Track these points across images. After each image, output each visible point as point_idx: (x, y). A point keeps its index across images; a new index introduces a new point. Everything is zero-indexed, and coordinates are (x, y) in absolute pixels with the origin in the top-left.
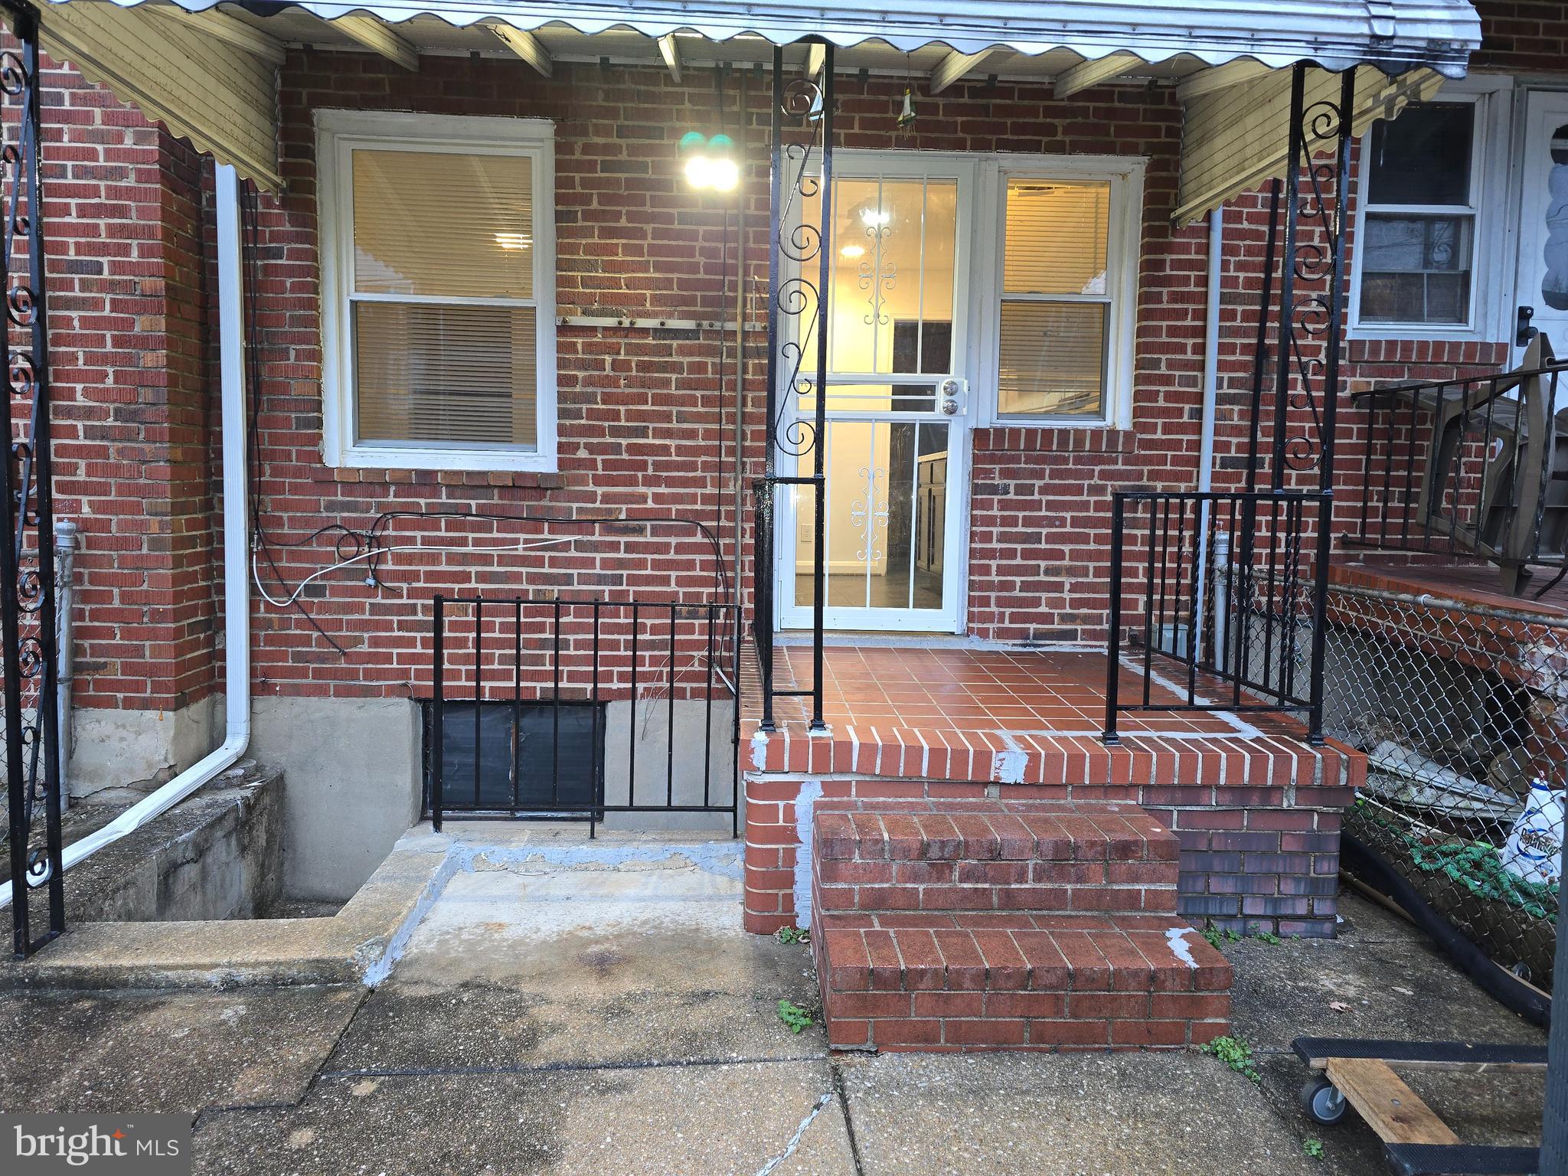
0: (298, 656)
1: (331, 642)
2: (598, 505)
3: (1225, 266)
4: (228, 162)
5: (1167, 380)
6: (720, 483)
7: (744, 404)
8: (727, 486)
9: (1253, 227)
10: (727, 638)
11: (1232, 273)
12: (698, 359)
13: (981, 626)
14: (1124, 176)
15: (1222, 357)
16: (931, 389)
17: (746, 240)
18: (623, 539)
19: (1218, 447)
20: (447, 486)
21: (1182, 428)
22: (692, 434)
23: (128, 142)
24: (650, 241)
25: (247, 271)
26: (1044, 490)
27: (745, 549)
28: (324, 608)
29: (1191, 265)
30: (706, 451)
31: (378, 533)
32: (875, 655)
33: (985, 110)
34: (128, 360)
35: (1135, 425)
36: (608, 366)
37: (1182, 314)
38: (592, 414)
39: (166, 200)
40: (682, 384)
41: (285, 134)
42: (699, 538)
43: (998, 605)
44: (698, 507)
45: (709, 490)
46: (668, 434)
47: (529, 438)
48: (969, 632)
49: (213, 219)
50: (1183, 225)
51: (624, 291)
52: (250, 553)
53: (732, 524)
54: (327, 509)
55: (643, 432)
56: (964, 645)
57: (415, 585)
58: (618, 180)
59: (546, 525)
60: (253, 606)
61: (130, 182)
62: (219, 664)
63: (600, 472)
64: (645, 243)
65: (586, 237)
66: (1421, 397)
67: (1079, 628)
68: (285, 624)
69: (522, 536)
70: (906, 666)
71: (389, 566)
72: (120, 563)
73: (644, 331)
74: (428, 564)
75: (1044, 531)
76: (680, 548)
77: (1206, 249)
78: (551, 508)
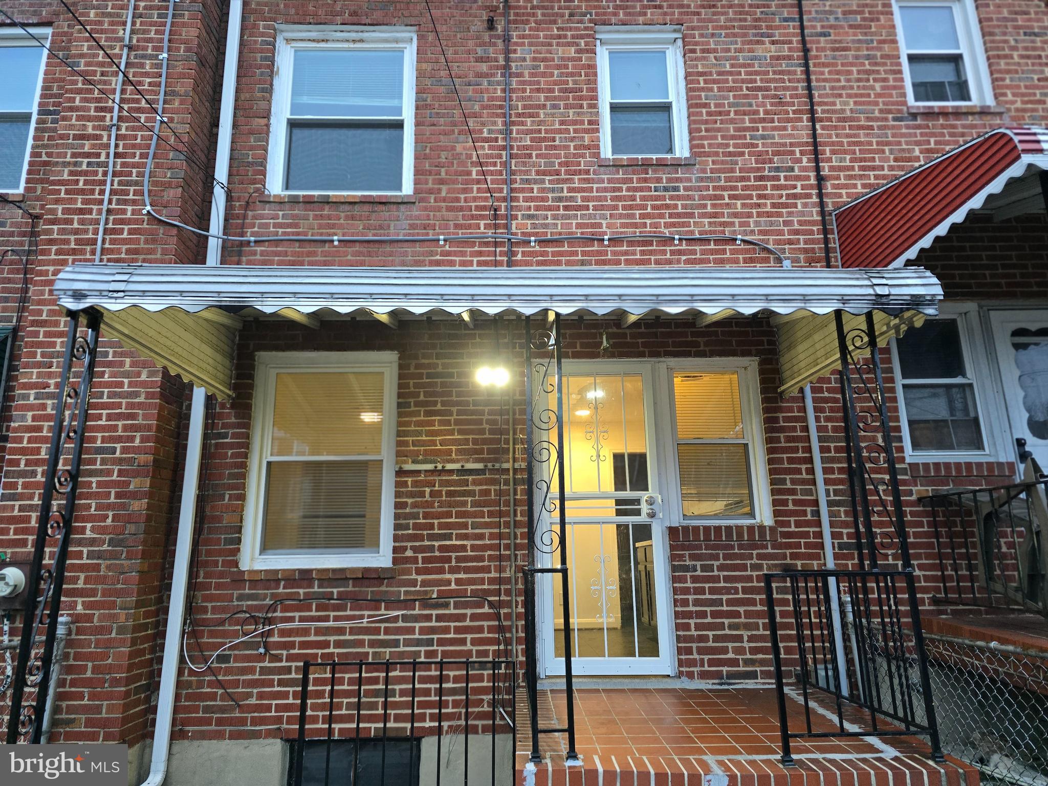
0: (207, 709)
1: (231, 697)
2: (418, 588)
3: (817, 419)
4: (202, 386)
5: (793, 492)
6: (500, 569)
7: (515, 515)
8: (505, 571)
9: (831, 395)
10: (507, 684)
11: (823, 424)
12: (485, 487)
13: (688, 669)
14: (746, 368)
15: (826, 476)
16: (637, 501)
17: (514, 414)
18: (434, 612)
19: (834, 535)
20: (318, 580)
21: (808, 524)
22: (481, 537)
23: (144, 377)
24: (455, 417)
25: (205, 447)
26: (720, 568)
27: (518, 616)
28: (228, 671)
29: (796, 419)
30: (490, 547)
31: (270, 615)
32: (613, 695)
33: (655, 335)
34: (123, 506)
35: (776, 522)
36: (427, 495)
37: (796, 450)
38: (416, 526)
39: (161, 409)
40: (475, 504)
41: (238, 367)
42: (486, 610)
43: (699, 653)
44: (486, 587)
45: (493, 575)
46: (466, 537)
47: (375, 544)
48: (680, 675)
49: (188, 417)
50: (787, 396)
51: (439, 447)
52: (183, 633)
53: (509, 598)
54: (238, 600)
55: (448, 537)
56: (678, 684)
57: (292, 651)
58: (436, 382)
59: (383, 604)
60: (180, 672)
61: (141, 399)
62: (152, 716)
63: (420, 565)
64: (452, 418)
65: (415, 416)
66: (963, 500)
67: (758, 669)
68: (200, 684)
69: (366, 613)
70: (636, 704)
71: (276, 639)
72: (96, 644)
73: (451, 472)
74: (301, 636)
75: (725, 597)
76: (474, 617)
77: (804, 409)
78: (387, 592)
